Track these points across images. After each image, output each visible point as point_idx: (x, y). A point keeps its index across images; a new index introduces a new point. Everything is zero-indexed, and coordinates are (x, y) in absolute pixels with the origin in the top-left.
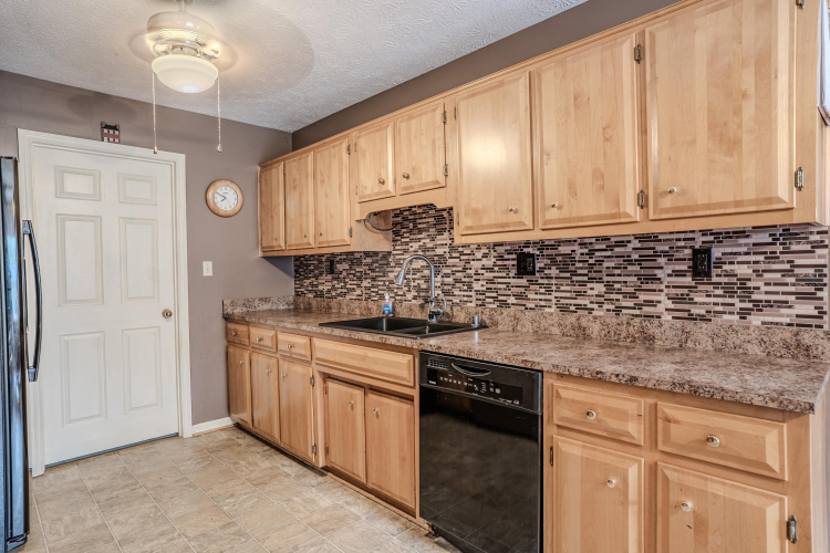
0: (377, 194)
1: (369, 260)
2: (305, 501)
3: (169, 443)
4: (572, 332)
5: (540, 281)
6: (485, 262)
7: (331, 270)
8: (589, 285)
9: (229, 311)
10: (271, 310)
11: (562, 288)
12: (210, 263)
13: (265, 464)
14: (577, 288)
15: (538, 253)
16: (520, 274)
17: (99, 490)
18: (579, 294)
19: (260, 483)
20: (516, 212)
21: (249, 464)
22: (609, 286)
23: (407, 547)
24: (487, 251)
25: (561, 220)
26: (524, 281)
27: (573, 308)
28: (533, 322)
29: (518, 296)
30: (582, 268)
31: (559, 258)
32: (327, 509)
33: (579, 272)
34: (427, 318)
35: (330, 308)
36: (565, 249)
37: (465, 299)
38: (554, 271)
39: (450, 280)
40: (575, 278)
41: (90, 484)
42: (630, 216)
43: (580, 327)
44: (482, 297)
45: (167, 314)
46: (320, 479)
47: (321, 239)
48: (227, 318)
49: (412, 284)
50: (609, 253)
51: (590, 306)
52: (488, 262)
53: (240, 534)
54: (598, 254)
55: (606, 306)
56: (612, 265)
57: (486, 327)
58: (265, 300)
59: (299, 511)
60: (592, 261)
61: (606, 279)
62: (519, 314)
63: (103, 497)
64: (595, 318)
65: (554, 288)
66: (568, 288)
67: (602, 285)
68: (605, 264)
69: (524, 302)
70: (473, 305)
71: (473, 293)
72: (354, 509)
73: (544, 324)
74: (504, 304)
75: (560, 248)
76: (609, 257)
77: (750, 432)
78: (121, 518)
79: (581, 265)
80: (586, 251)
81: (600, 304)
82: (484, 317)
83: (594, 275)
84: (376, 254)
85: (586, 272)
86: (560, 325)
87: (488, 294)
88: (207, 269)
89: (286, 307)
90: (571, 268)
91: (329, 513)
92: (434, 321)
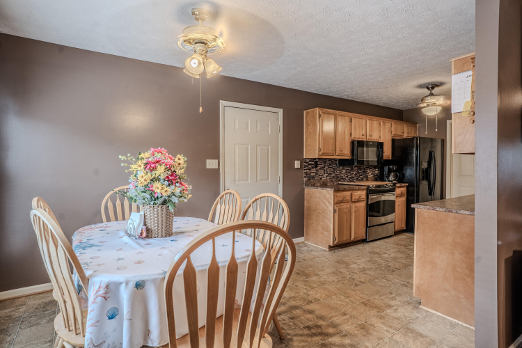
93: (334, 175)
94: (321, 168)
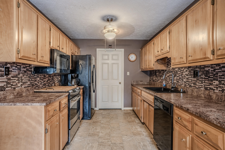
0: (158, 55)
1: (162, 72)
2: (135, 128)
3: (119, 110)
4: (207, 97)
5: (200, 79)
6: (186, 73)
7: (156, 75)
8: (214, 81)
9: (133, 83)
10: (143, 84)
11: (206, 82)
12: (129, 72)
13: (133, 119)
14: (210, 82)
15: (199, 70)
16: (194, 77)
17: (104, 115)
18: (211, 84)
19: (129, 122)
20: (182, 58)
21: (130, 118)
22: (220, 82)
23: (150, 145)
24: (187, 70)
25: (192, 60)
26: (195, 79)
27: (209, 89)
28: (197, 92)
29: (194, 84)
30: (211, 75)
31: (205, 72)
32: (138, 131)
33: (211, 76)
34: (171, 88)
35: (155, 84)
36: (207, 69)
37: (182, 84)
38: (203, 76)
39: (178, 78)
40: (209, 79)
41: (103, 113)
42: (209, 58)
43: (209, 95)
44: (185, 83)
45: (120, 83)
46: (142, 125)
47: (149, 67)
48: (132, 85)
49: (171, 79)
50: (220, 70)
51: (214, 88)
52: (187, 73)
53: (119, 129)
54: (216, 70)
55: (219, 89)
56: (221, 74)
57: (185, 92)
58: (141, 81)
59: (133, 129)
60: (214, 73)
61: (219, 79)
62: (193, 89)
63: (104, 116)
64: (214, 93)
65: (203, 82)
66: (207, 82)
67: (218, 81)
68: (219, 74)
69: (195, 86)
70: (183, 86)
71: (183, 82)
72: (144, 133)
73: (200, 93)
74: (190, 86)
75: (205, 69)
76: (220, 72)
77: (214, 133)
78: (104, 120)
79: (211, 74)
80: (213, 69)
81: (217, 88)
82: (185, 90)
83: (215, 78)
84: (164, 70)
85: (212, 77)
86: (204, 94)
87: (187, 83)
88: (128, 74)
89: (147, 83)
90: (208, 75)
91: (138, 132)
92: (173, 89)
93: (29, 83)
94: (16, 76)
